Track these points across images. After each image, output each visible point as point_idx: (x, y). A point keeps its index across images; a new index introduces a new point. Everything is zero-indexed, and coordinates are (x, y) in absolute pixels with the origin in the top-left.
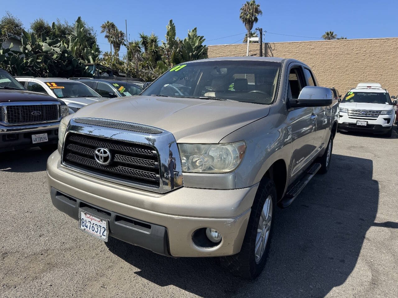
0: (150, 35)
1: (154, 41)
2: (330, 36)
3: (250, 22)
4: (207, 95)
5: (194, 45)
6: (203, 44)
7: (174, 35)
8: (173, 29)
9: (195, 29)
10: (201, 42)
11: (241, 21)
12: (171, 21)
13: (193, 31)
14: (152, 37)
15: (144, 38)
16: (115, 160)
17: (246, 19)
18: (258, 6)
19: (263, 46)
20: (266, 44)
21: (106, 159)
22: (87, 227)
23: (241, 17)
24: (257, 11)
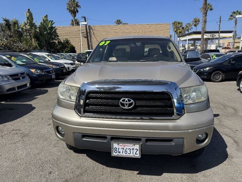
0: (11, 19)
1: (16, 23)
2: (119, 22)
3: (74, 12)
4: (110, 59)
5: (48, 26)
6: (54, 26)
7: (33, 19)
8: (31, 15)
9: (47, 16)
10: (52, 25)
11: (68, 11)
12: (29, 10)
13: (45, 17)
14: (14, 20)
15: (7, 21)
16: (137, 104)
17: (71, 10)
18: (78, 2)
19: (88, 27)
20: (89, 26)
21: (130, 105)
22: (120, 153)
23: (67, 9)
24: (77, 6)
